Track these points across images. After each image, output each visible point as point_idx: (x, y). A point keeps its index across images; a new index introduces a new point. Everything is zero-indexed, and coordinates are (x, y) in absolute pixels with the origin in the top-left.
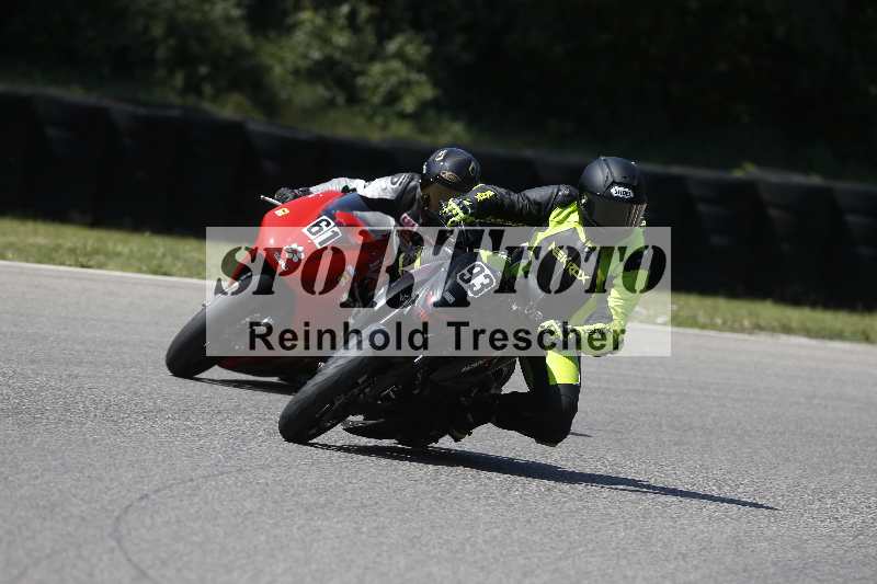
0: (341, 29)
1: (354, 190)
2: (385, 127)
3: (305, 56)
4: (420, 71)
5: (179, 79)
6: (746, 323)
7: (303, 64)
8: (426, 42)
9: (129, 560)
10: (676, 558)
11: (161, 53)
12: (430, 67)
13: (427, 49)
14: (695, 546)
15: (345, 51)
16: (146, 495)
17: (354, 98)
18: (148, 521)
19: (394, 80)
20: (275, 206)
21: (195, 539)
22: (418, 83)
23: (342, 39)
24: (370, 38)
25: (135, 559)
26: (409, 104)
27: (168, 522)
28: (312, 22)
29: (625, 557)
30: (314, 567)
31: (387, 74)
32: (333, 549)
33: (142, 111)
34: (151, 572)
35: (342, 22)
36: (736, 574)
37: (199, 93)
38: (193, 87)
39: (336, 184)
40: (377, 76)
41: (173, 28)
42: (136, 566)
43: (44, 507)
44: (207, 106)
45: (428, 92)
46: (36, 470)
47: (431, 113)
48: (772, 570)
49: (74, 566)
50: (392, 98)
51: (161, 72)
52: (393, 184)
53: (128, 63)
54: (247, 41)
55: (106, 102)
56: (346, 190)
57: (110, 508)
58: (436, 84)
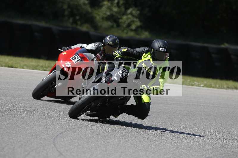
0: (115, 7)
1: (84, 47)
2: (127, 33)
3: (105, 14)
4: (136, 18)
5: (71, 20)
6: (225, 86)
7: (105, 16)
8: (138, 10)
9: (57, 150)
10: (206, 150)
11: (66, 13)
12: (139, 17)
13: (138, 12)
14: (211, 147)
15: (116, 12)
16: (62, 133)
17: (118, 25)
18: (63, 140)
19: (129, 21)
20: (62, 52)
21: (75, 144)
22: (136, 21)
23: (115, 9)
24: (123, 9)
25: (59, 150)
26: (133, 27)
27: (68, 140)
28: (107, 4)
29: (192, 150)
30: (108, 152)
31: (128, 19)
32: (113, 147)
33: (61, 29)
34: (63, 154)
35: (115, 5)
36: (222, 155)
37: (77, 24)
38: (75, 22)
39: (79, 46)
40: (125, 19)
41: (69, 6)
42: (59, 152)
43: (34, 136)
44: (79, 27)
45: (138, 24)
46: (32, 126)
47: (140, 30)
48: (232, 154)
49: (43, 152)
50: (129, 25)
51: (66, 18)
52: (95, 45)
53: (57, 16)
54: (89, 10)
55: (51, 26)
56: (81, 47)
57: (52, 136)
58: (141, 21)
